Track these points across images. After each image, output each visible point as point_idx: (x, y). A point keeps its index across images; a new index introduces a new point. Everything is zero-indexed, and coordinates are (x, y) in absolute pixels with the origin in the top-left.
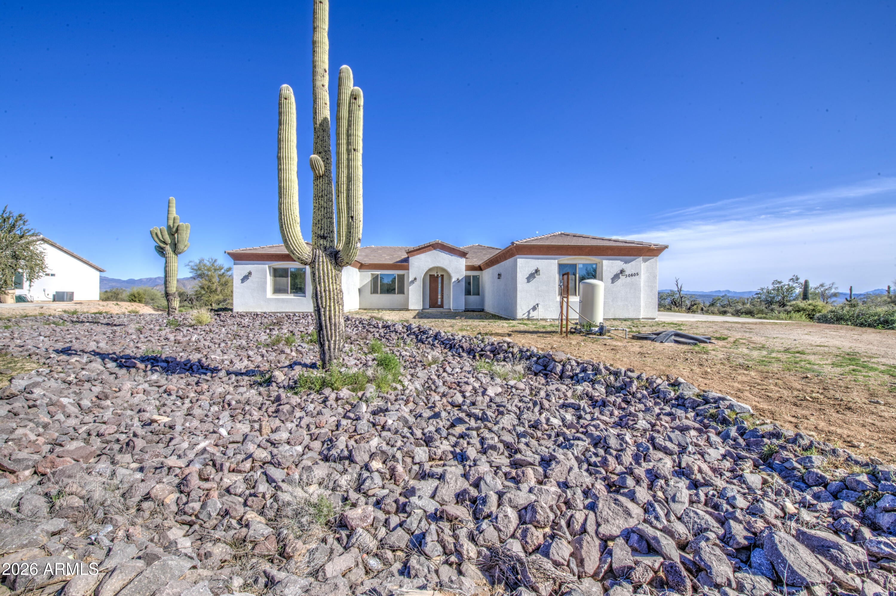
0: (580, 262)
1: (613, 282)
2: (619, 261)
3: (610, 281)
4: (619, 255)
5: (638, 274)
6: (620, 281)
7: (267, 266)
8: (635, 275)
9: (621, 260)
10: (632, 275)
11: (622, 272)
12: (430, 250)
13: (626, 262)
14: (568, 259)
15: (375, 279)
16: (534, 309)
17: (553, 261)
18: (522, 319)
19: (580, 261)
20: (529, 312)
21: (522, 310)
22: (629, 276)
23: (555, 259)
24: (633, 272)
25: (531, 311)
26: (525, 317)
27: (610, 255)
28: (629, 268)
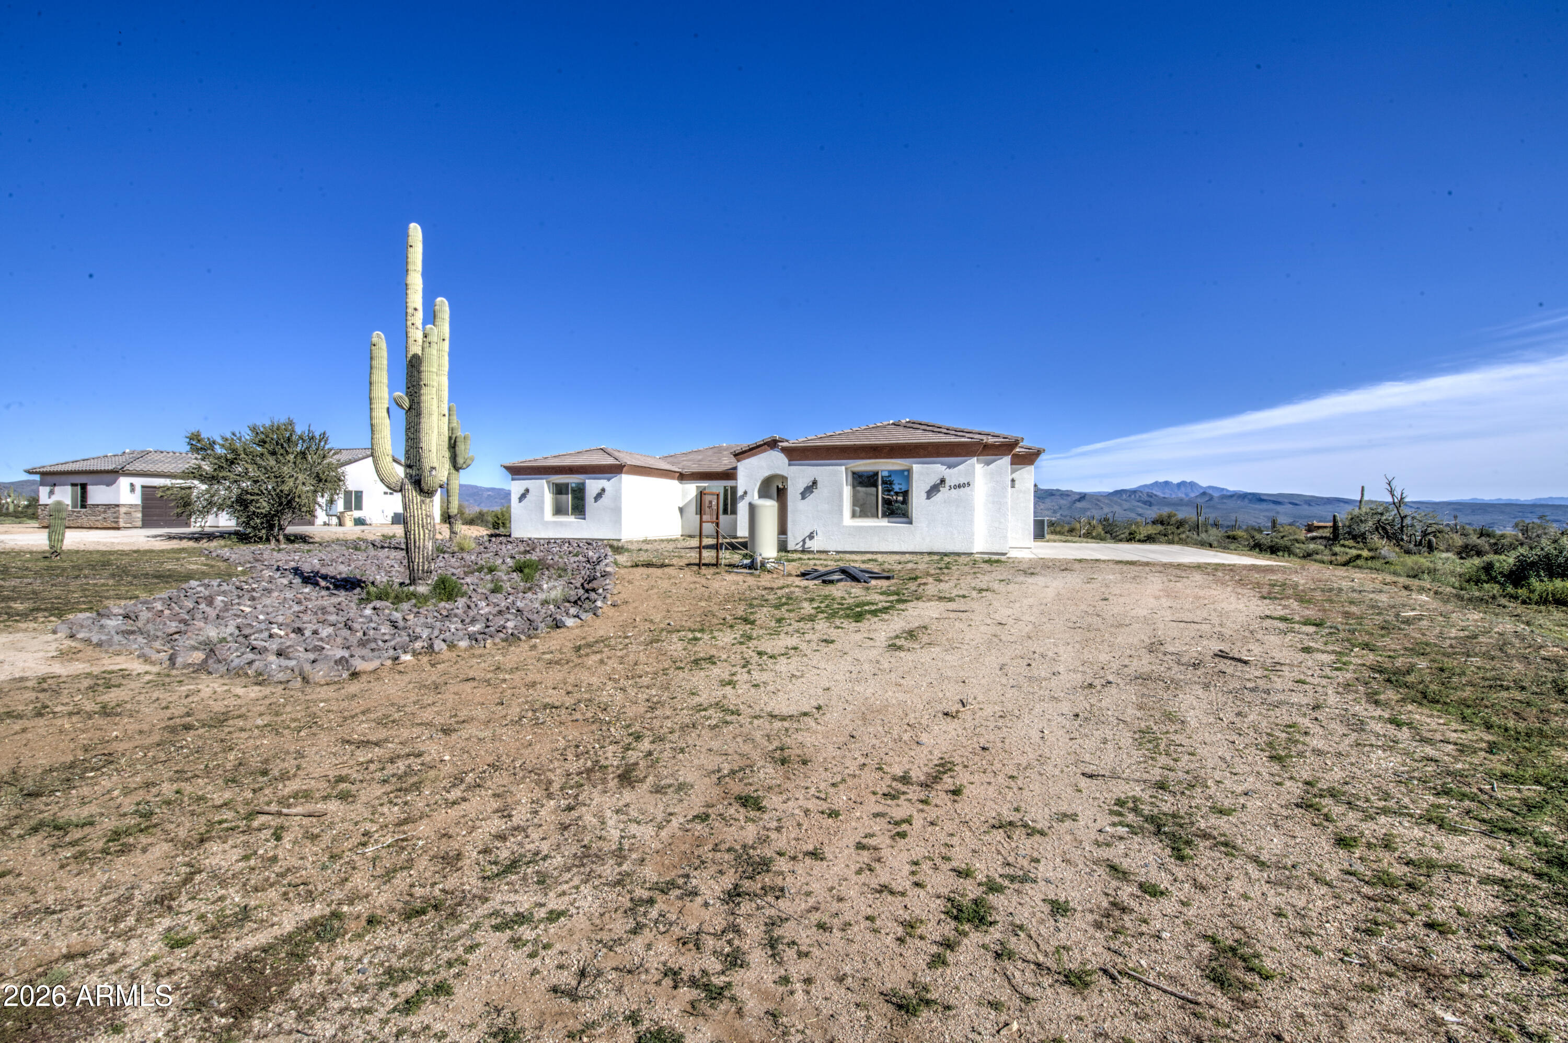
0: (884, 468)
1: (928, 498)
2: (939, 465)
3: (925, 496)
4: (938, 456)
5: (969, 484)
6: (939, 495)
7: (545, 481)
8: (964, 485)
9: (943, 464)
10: (959, 486)
11: (943, 481)
12: (765, 451)
13: (950, 466)
14: (865, 465)
15: (701, 494)
16: (811, 537)
17: (839, 468)
18: (796, 551)
19: (884, 466)
20: (804, 541)
21: (795, 538)
22: (955, 487)
23: (841, 465)
24: (962, 481)
25: (807, 540)
26: (799, 547)
27: (925, 456)
28: (954, 475)
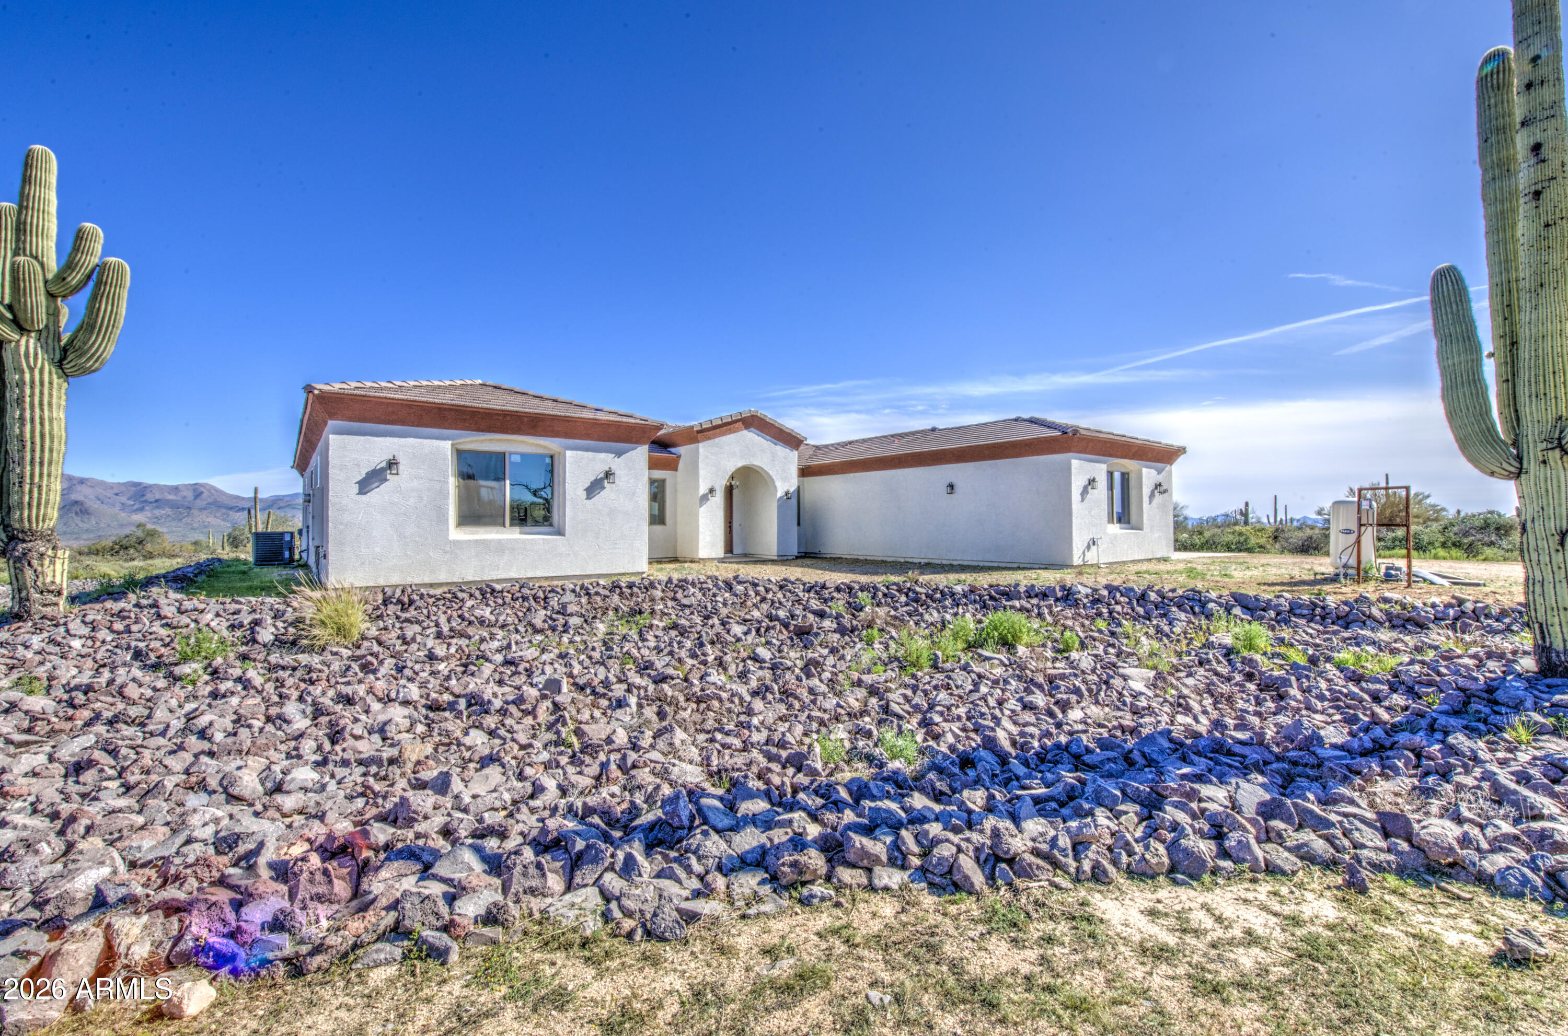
1: (1150, 503)
3: (1148, 500)
4: (1154, 461)
5: (1167, 490)
6: (1155, 500)
7: (447, 445)
9: (1155, 469)
10: (1163, 492)
11: (1158, 486)
12: (738, 430)
13: (1158, 472)
16: (1089, 547)
17: (1103, 465)
20: (1084, 553)
23: (1104, 462)
24: (1166, 487)
25: (1086, 551)
27: (1148, 460)
